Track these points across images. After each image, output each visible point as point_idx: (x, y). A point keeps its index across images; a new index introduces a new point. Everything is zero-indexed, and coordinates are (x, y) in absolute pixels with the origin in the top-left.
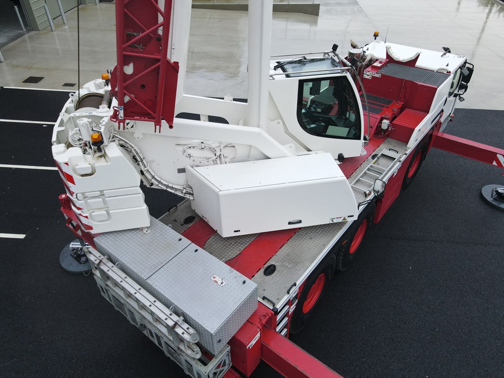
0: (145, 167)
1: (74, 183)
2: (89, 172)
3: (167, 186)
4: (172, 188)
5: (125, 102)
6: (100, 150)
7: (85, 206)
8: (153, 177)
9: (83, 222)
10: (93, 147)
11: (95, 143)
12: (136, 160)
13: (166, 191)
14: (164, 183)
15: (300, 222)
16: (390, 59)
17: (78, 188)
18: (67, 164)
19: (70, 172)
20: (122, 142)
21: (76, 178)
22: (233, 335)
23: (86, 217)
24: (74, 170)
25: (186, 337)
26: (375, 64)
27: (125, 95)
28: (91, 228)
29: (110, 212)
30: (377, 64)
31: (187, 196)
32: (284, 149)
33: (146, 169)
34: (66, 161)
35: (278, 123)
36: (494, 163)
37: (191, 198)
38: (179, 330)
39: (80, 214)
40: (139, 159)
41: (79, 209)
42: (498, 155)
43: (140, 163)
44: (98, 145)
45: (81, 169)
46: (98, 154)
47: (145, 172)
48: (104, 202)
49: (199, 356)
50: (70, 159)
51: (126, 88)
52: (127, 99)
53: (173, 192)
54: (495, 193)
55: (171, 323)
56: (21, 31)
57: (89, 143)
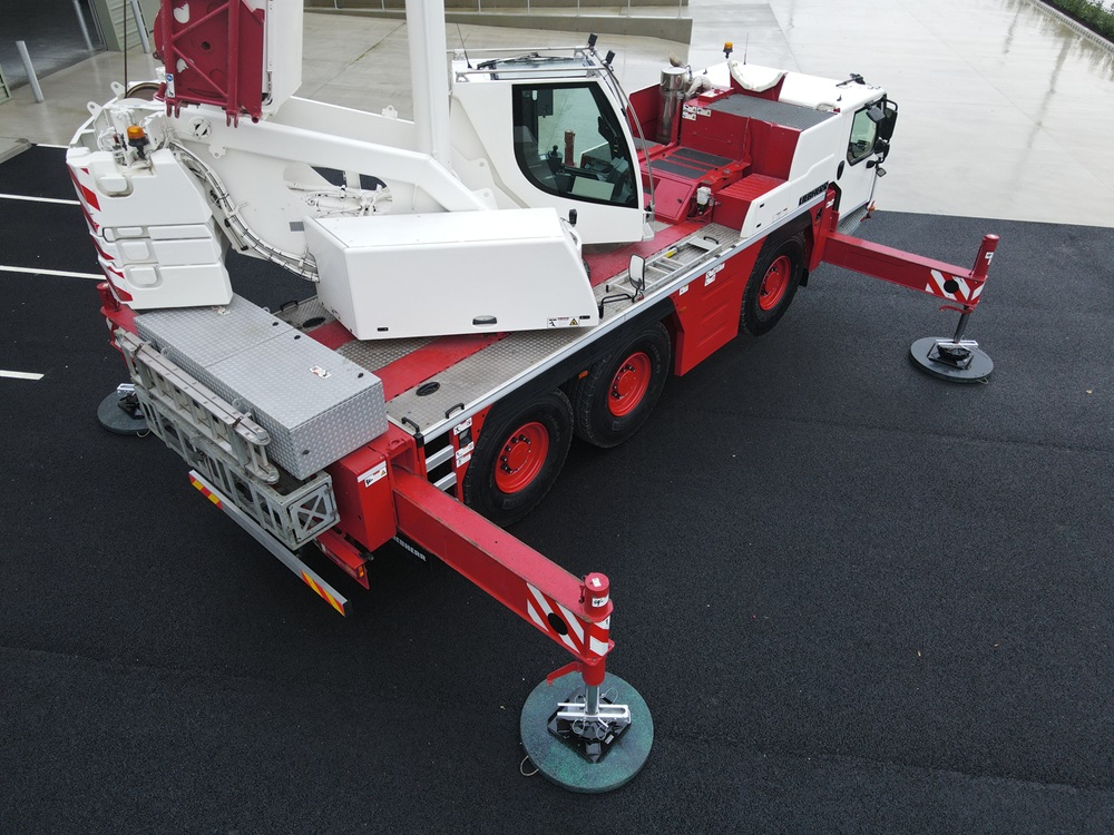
0: (231, 210)
1: (97, 207)
2: (122, 188)
3: (272, 252)
4: (280, 256)
5: (180, 71)
6: (141, 155)
7: (117, 254)
8: (246, 232)
9: (115, 284)
10: (128, 147)
11: (133, 142)
12: (215, 197)
13: (271, 262)
14: (266, 245)
15: (494, 321)
16: (736, 88)
17: (104, 217)
18: (86, 170)
19: (92, 187)
20: (186, 158)
21: (101, 197)
22: (335, 458)
23: (120, 274)
24: (99, 185)
25: (251, 438)
26: (705, 94)
27: (177, 58)
28: (129, 297)
29: (161, 268)
30: (710, 94)
31: (308, 275)
32: (473, 197)
33: (232, 213)
34: (84, 165)
35: (482, 165)
36: (928, 289)
37: (315, 279)
38: (242, 431)
39: (110, 268)
40: (220, 196)
41: (107, 257)
42: (933, 272)
43: (222, 201)
44: (140, 144)
45: (110, 181)
46: (141, 164)
47: (230, 221)
48: (149, 246)
49: (273, 479)
50: (91, 164)
51: (176, 43)
52: (181, 66)
53: (282, 263)
54: (935, 350)
55: (230, 421)
56: (85, 51)
57: (122, 137)
